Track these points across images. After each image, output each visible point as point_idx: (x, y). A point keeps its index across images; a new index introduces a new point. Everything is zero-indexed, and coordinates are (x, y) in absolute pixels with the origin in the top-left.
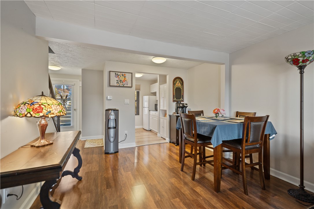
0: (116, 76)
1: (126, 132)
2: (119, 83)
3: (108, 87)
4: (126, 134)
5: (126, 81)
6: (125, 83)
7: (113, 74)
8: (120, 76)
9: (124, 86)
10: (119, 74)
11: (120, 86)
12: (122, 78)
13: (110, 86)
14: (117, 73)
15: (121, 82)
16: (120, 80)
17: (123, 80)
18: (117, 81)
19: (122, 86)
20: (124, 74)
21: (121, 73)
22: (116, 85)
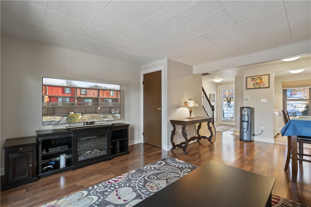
0: (252, 80)
1: (263, 128)
2: (256, 85)
3: (245, 90)
4: (263, 130)
5: (262, 82)
6: (261, 84)
7: (249, 79)
8: (257, 79)
9: (261, 87)
10: (255, 78)
11: (256, 88)
12: (258, 81)
13: (247, 89)
14: (253, 77)
15: (257, 84)
16: (257, 83)
17: (260, 82)
18: (253, 84)
19: (259, 87)
20: (260, 77)
21: (258, 77)
22: (252, 87)
